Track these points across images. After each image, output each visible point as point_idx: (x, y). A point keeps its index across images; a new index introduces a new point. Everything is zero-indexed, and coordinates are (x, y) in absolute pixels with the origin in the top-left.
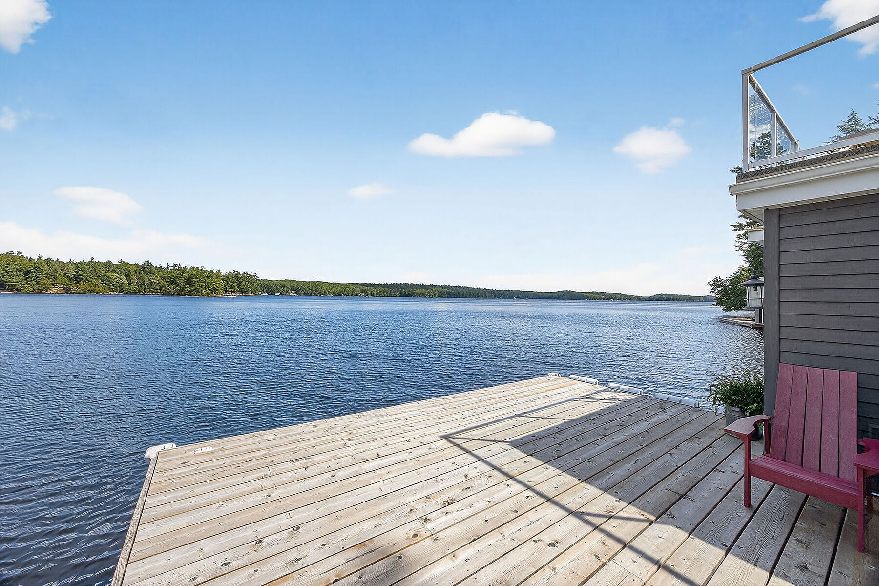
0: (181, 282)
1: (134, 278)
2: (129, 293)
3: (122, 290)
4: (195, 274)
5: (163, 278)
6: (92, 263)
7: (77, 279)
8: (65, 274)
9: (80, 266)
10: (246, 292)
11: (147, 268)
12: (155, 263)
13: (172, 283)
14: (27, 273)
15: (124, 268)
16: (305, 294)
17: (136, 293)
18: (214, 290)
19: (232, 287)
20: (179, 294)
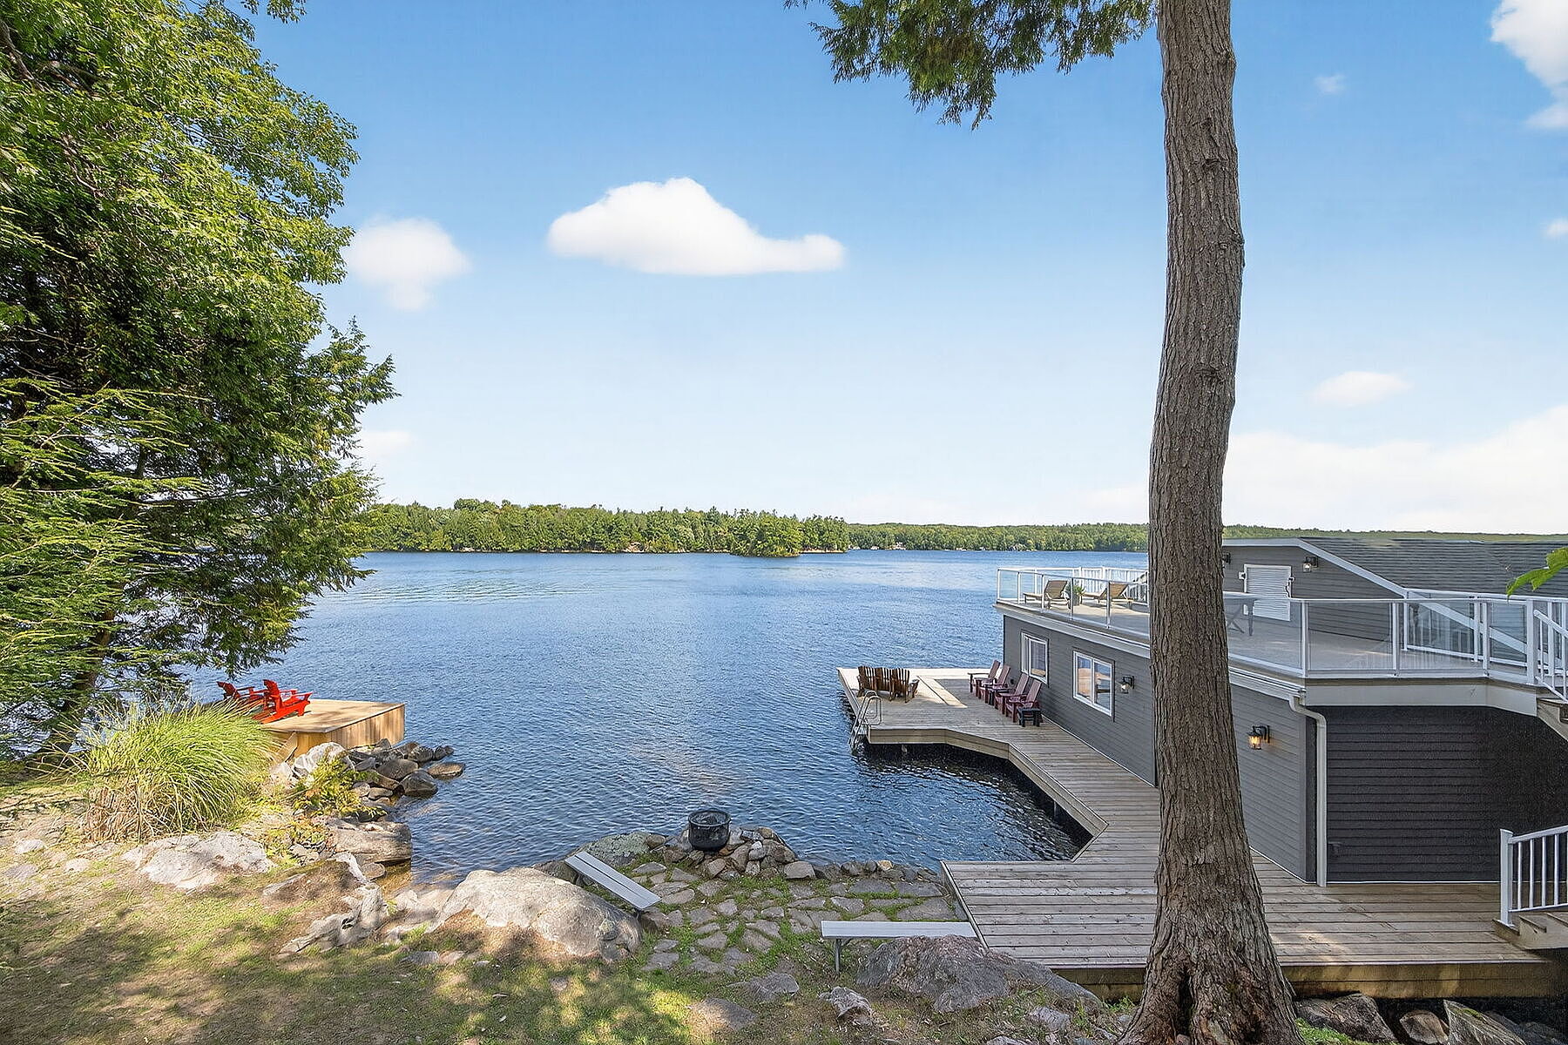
0: (753, 537)
1: (700, 529)
2: (696, 551)
3: (690, 549)
4: (767, 524)
5: (730, 530)
6: (661, 514)
7: (648, 535)
8: (639, 530)
9: (649, 518)
10: (830, 547)
11: (712, 517)
12: (721, 511)
13: (743, 537)
14: (611, 528)
15: (688, 518)
16: (918, 547)
17: (702, 551)
18: (790, 547)
19: (812, 540)
20: (751, 553)
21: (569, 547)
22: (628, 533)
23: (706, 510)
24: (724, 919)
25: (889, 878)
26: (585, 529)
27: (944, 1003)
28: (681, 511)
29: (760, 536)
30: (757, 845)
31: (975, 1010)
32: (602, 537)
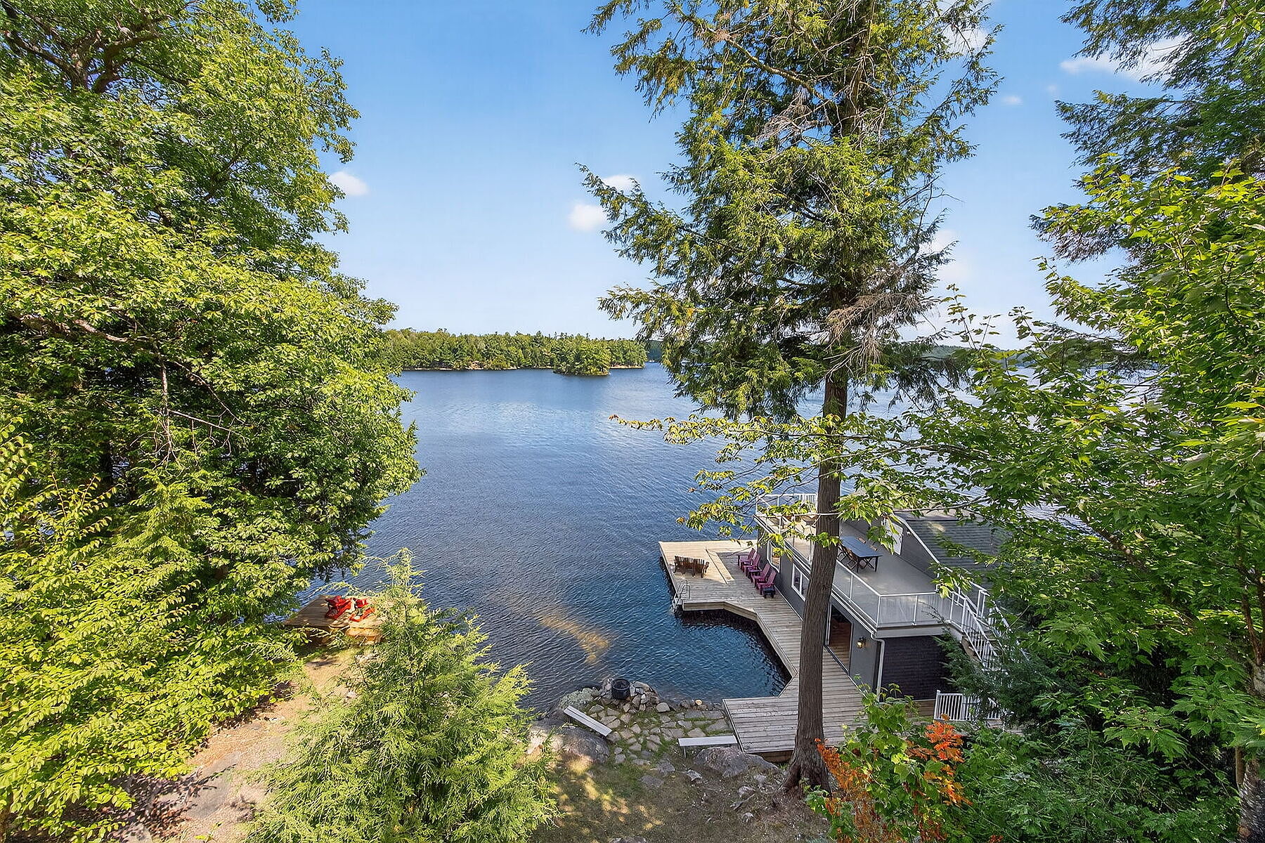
0: (571, 358)
1: (529, 350)
2: (525, 368)
3: (521, 367)
4: (583, 347)
5: (552, 350)
6: (496, 337)
7: (487, 355)
8: (479, 350)
9: (487, 340)
10: (632, 363)
11: (538, 340)
12: (545, 334)
13: (564, 359)
14: (455, 350)
15: (516, 341)
17: (530, 367)
18: (601, 368)
19: (617, 358)
20: (569, 372)
21: (421, 366)
22: (470, 354)
23: (533, 334)
24: (637, 736)
25: (701, 710)
26: (434, 351)
27: (726, 774)
28: (512, 335)
29: (578, 358)
30: (643, 696)
31: (736, 777)
32: (448, 357)
